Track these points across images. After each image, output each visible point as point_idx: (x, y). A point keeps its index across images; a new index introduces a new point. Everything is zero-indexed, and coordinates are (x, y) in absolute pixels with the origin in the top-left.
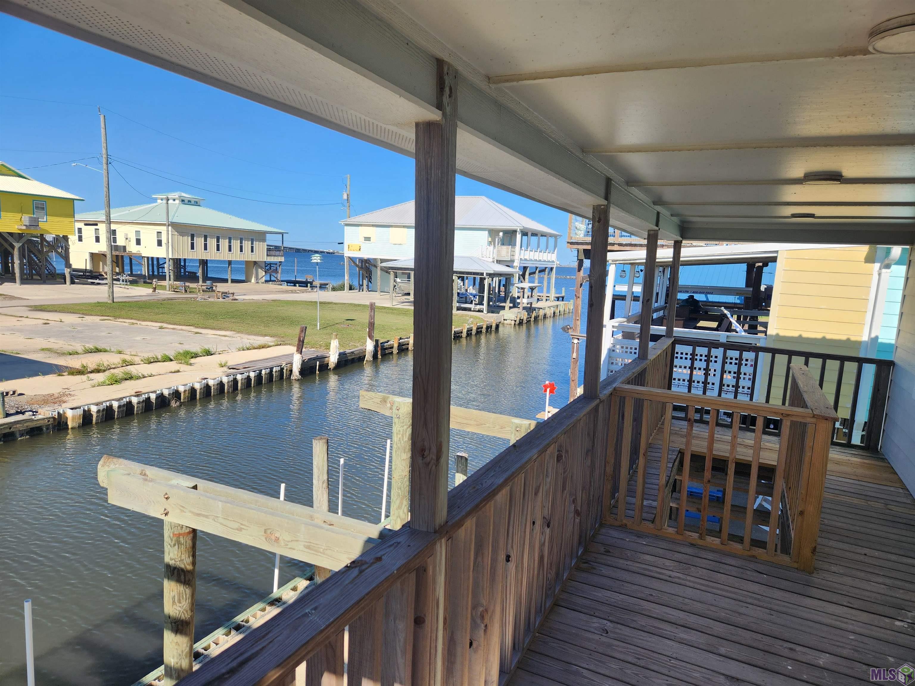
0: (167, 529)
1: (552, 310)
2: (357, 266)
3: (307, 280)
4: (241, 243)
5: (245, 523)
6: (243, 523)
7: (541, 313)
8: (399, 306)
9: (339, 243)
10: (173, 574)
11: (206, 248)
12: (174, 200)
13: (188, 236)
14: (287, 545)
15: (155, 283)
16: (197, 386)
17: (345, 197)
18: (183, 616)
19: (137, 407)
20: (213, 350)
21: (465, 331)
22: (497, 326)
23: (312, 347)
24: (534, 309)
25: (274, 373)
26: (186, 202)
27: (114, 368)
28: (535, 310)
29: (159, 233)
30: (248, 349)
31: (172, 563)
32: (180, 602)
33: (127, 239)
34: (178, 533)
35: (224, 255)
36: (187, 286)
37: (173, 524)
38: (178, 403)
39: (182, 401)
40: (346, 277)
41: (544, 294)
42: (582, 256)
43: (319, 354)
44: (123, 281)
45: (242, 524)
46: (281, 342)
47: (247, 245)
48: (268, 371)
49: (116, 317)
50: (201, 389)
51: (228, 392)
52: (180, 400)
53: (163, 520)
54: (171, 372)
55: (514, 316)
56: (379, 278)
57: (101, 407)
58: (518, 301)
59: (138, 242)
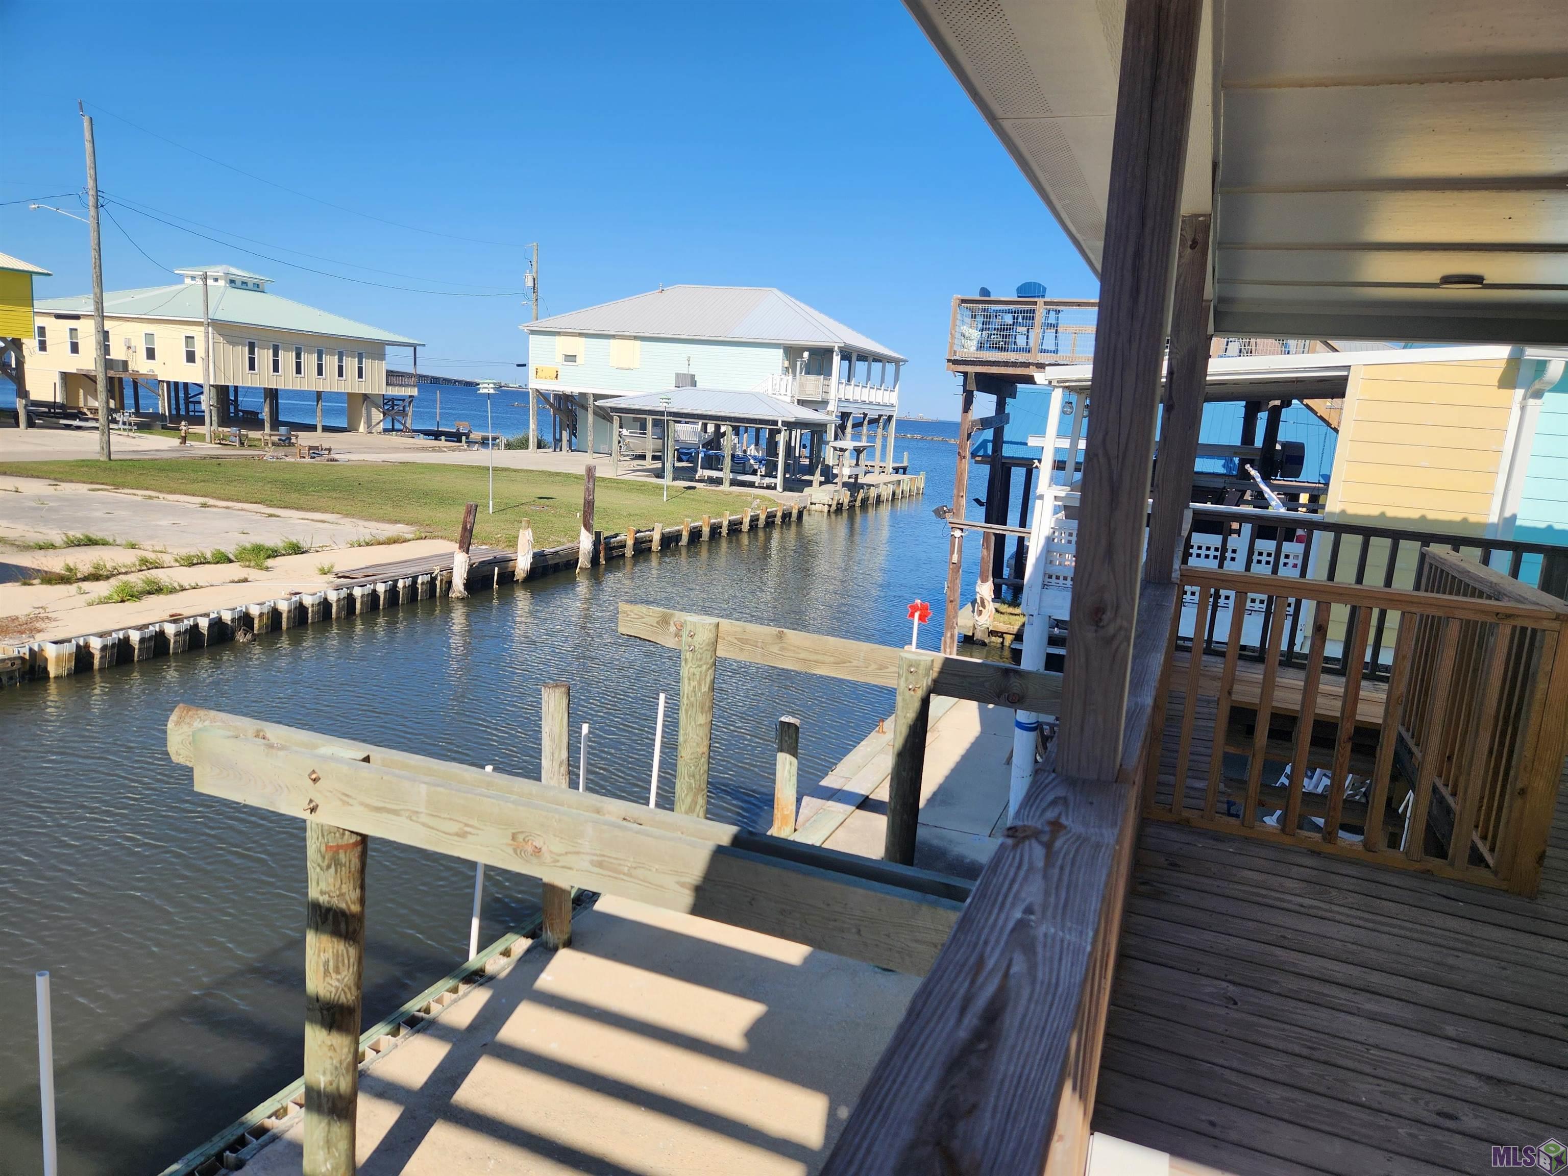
0: (315, 836)
1: (891, 488)
2: (551, 405)
3: (458, 430)
4: (340, 360)
5: (475, 822)
6: (470, 822)
7: (873, 493)
8: (630, 477)
9: (519, 365)
10: (324, 921)
11: (276, 369)
12: (216, 280)
13: (243, 345)
14: (558, 861)
15: (184, 428)
16: (283, 607)
17: (530, 283)
18: (343, 997)
19: (175, 642)
20: (304, 545)
21: (747, 521)
22: (800, 514)
23: (483, 543)
24: (862, 486)
25: (419, 587)
26: (239, 283)
27: (126, 573)
28: (863, 488)
29: (189, 338)
30: (368, 544)
31: (323, 899)
32: (337, 971)
33: (129, 347)
34: (335, 844)
35: (309, 382)
36: (244, 435)
37: (325, 828)
38: (249, 636)
39: (256, 632)
40: (532, 426)
41: (877, 463)
42: (972, 386)
43: (499, 554)
44: (124, 423)
45: (467, 825)
46: (427, 534)
47: (350, 364)
48: (409, 581)
49: (117, 486)
50: (289, 611)
51: (338, 618)
52: (253, 630)
53: (305, 821)
54: (233, 582)
55: (827, 498)
56: (590, 428)
57: (109, 641)
58: (835, 471)
59: (151, 354)
